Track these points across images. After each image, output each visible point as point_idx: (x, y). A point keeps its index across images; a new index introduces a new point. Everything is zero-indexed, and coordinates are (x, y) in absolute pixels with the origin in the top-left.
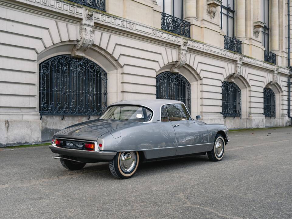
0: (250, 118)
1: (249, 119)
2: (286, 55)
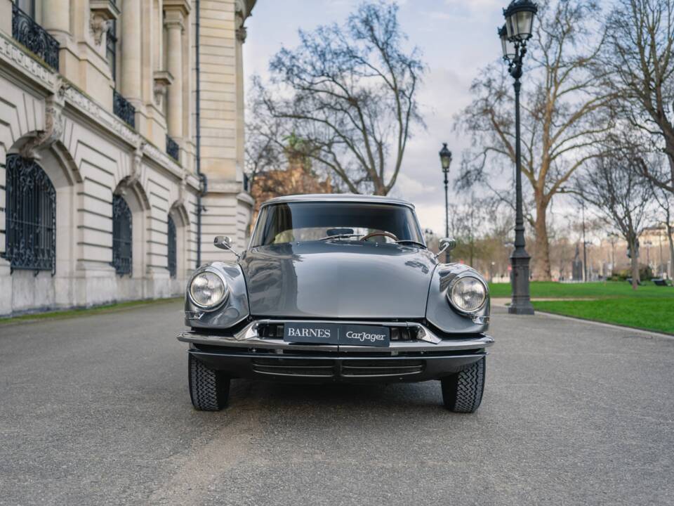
0: (149, 276)
1: (148, 279)
2: (194, 151)
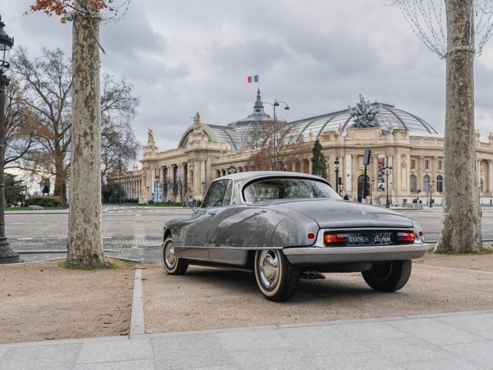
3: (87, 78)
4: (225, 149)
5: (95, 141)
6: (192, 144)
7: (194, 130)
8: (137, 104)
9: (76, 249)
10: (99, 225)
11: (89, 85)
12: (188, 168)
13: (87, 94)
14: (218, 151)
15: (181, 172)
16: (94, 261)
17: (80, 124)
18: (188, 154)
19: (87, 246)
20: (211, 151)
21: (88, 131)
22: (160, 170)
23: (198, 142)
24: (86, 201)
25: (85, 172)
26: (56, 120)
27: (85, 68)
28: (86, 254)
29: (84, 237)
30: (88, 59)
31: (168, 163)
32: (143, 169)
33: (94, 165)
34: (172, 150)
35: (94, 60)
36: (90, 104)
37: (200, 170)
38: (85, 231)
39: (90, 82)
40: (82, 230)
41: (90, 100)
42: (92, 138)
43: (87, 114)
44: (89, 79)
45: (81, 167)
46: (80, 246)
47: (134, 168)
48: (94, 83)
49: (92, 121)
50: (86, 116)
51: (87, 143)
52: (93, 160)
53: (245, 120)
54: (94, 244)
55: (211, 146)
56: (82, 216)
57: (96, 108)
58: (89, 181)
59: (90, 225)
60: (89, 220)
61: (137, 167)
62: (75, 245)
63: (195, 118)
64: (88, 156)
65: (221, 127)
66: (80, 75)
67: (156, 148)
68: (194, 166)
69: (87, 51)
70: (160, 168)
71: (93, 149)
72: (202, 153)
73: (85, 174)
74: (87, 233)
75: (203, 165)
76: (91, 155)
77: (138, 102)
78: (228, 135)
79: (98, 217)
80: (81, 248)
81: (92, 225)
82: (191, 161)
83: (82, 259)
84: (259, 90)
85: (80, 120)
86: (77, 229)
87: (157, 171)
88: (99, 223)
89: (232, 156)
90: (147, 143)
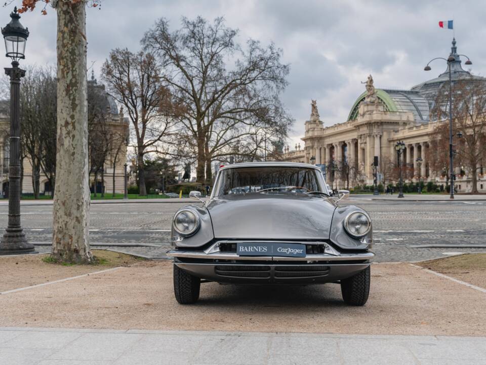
3: (68, 66)
4: (406, 120)
5: (77, 130)
6: (363, 115)
7: (366, 99)
8: (287, 72)
9: (57, 243)
10: (82, 218)
11: (71, 72)
12: (359, 145)
13: (68, 82)
14: (396, 123)
15: (350, 151)
16: (74, 256)
17: (61, 114)
18: (359, 128)
19: (67, 240)
20: (388, 123)
21: (69, 120)
22: (325, 149)
23: (371, 112)
24: (67, 193)
25: (66, 163)
26: (198, 97)
27: (66, 55)
28: (66, 248)
29: (65, 231)
30: (69, 46)
31: (335, 141)
32: (306, 148)
33: (76, 155)
34: (339, 125)
35: (76, 46)
36: (71, 92)
37: (374, 148)
38: (66, 224)
39: (71, 69)
40: (63, 223)
41: (71, 88)
42: (74, 128)
43: (68, 103)
44: (70, 66)
45: (63, 159)
46: (61, 239)
47: (296, 147)
48: (76, 70)
49: (74, 108)
50: (67, 105)
51: (68, 133)
52: (75, 151)
53: (436, 81)
54: (75, 238)
55: (388, 117)
56: (63, 208)
57: (77, 96)
58: (70, 173)
59: (72, 218)
60: (70, 213)
61: (299, 147)
62: (56, 239)
63: (367, 82)
64: (69, 146)
65: (402, 91)
66: (62, 63)
67: (321, 123)
68: (366, 143)
69: (68, 37)
70: (325, 146)
71: (75, 139)
72: (376, 126)
73: (66, 165)
74: (67, 226)
75: (377, 141)
76: (72, 145)
77: (288, 70)
78: (412, 102)
79: (80, 210)
80: (62, 242)
81: (73, 218)
82: (363, 137)
83: (62, 253)
84: (454, 39)
85: (62, 110)
86: (58, 222)
87: (323, 150)
88: (82, 216)
89: (415, 129)
90: (310, 117)
